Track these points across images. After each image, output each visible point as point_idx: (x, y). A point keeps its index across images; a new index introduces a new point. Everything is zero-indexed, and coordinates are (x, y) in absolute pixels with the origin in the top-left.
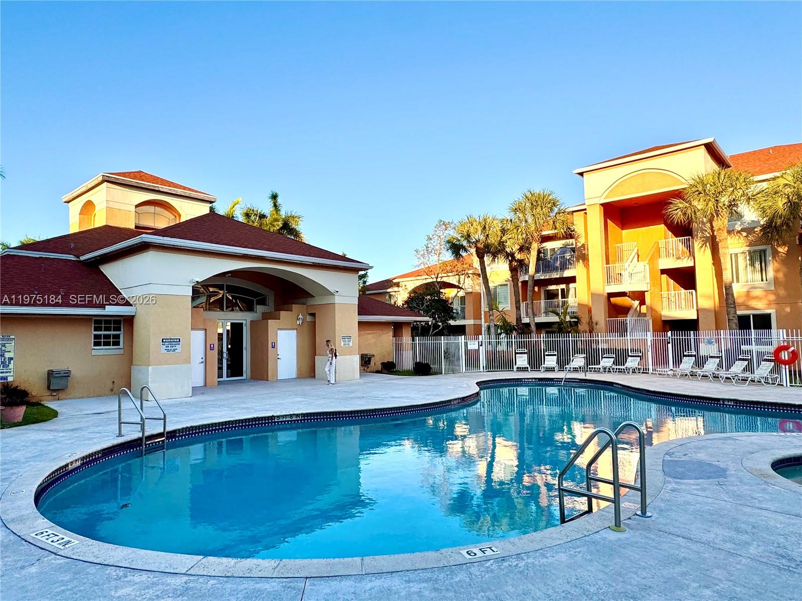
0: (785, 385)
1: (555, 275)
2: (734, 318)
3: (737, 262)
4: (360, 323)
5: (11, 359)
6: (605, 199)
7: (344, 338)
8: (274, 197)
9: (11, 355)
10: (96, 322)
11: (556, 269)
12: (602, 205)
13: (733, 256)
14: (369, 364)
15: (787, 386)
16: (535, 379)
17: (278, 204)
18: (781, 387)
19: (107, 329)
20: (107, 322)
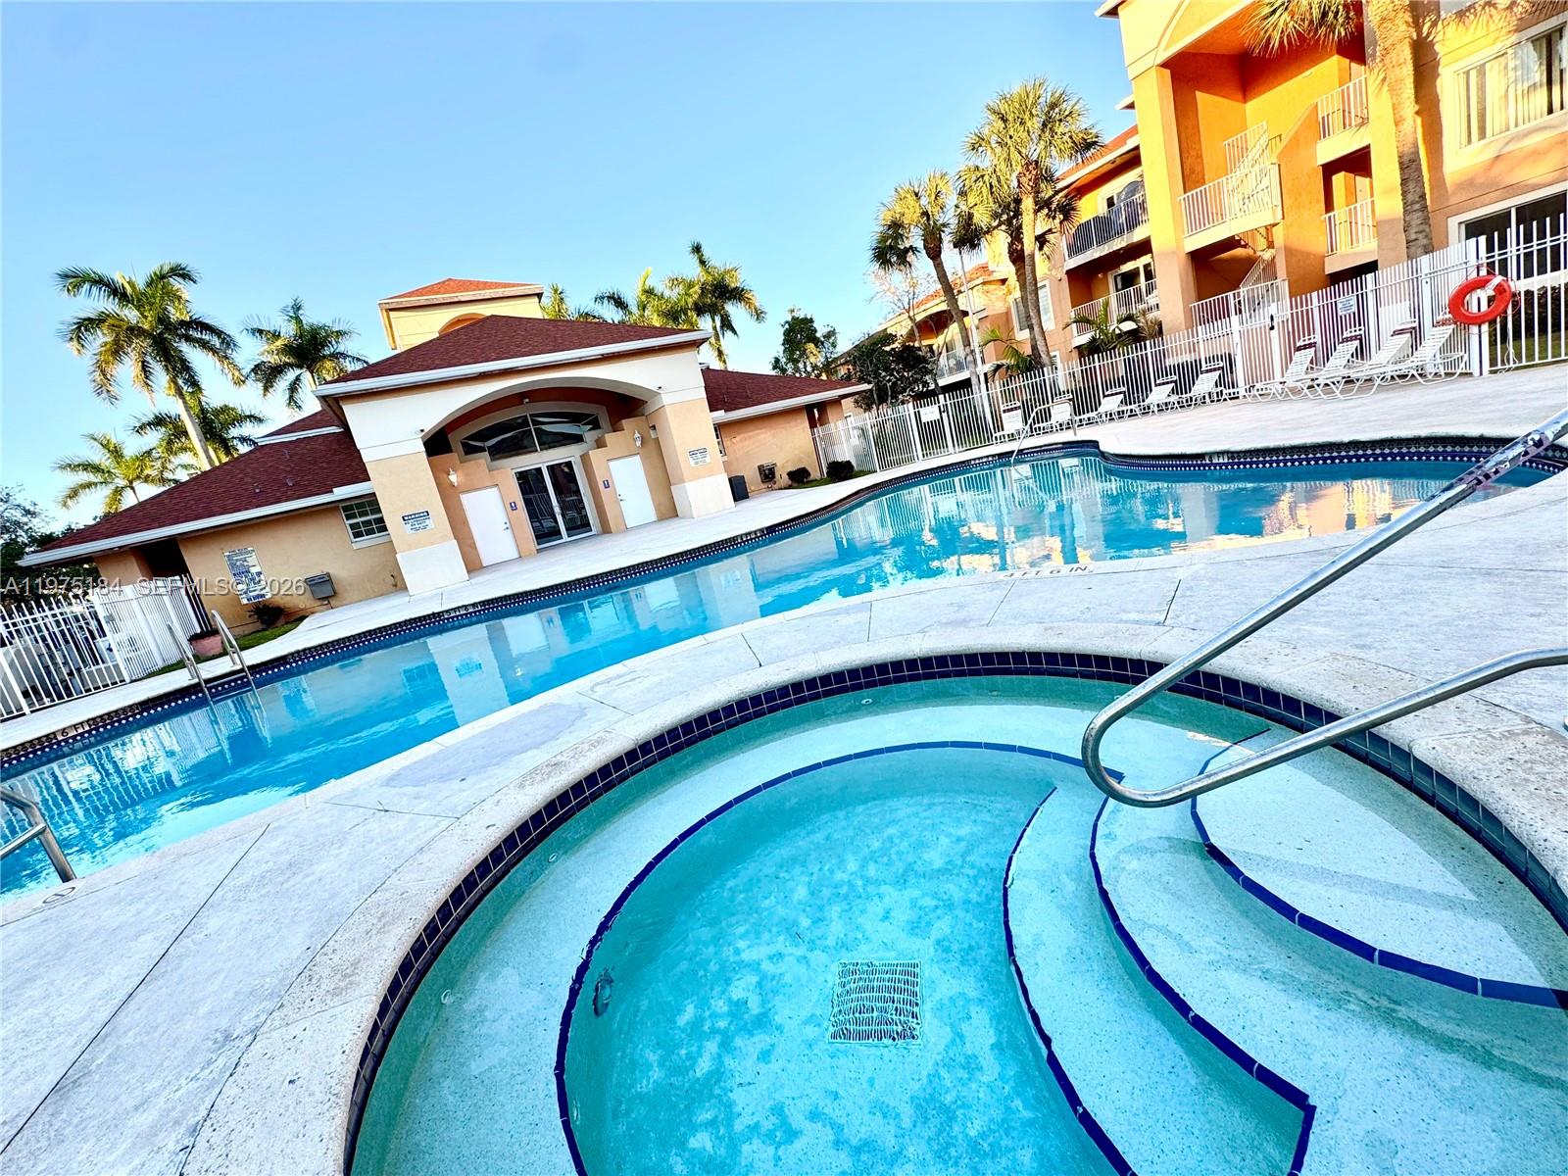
0: (1476, 373)
1: (1118, 244)
2: (1420, 236)
3: (1482, 88)
4: (720, 428)
5: (259, 574)
6: (1165, 50)
7: (692, 453)
8: (697, 249)
9: (257, 569)
10: (345, 509)
11: (1120, 233)
12: (1165, 65)
13: (1473, 74)
14: (774, 477)
15: (1481, 374)
16: (993, 456)
17: (705, 258)
18: (1467, 379)
19: (362, 515)
20: (359, 506)
